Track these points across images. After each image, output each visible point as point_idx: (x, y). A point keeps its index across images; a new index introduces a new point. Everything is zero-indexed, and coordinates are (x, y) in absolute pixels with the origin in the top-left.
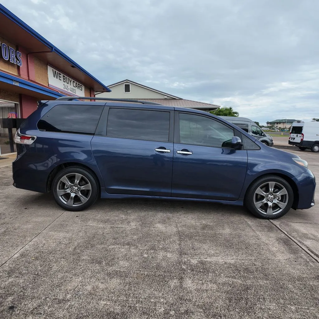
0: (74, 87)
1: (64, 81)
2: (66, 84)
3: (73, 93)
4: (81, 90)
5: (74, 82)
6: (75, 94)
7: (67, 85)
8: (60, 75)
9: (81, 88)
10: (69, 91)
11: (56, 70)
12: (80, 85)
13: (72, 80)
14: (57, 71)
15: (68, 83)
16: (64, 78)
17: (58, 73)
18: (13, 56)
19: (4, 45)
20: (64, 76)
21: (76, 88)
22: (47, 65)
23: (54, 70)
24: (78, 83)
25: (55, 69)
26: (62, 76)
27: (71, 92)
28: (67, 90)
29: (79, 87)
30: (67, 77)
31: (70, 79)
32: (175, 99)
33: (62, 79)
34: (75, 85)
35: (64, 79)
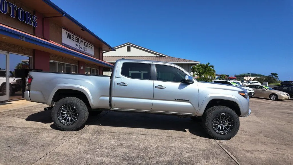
0: (86, 46)
1: (76, 41)
2: (78, 43)
3: (84, 51)
4: (92, 49)
8: (73, 37)
9: (91, 47)
10: (81, 49)
11: (69, 33)
13: (84, 41)
15: (80, 43)
16: (77, 39)
17: (71, 35)
18: (28, 18)
19: (20, 9)
20: (76, 38)
21: (87, 48)
22: (62, 28)
24: (88, 44)
29: (89, 46)
30: (80, 39)
31: (82, 40)
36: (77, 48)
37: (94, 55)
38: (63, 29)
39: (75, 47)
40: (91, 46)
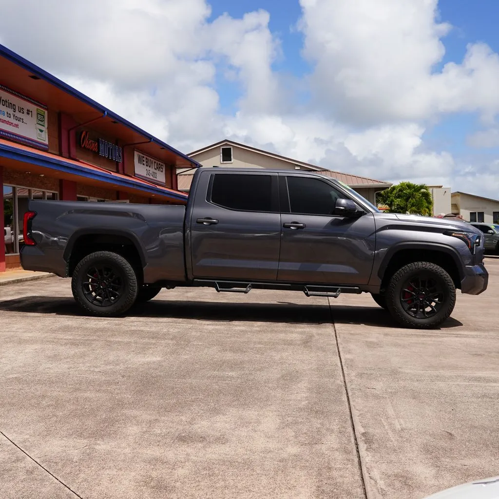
0: (155, 169)
1: (147, 166)
2: (148, 168)
4: (162, 171)
5: (155, 162)
6: (155, 179)
7: (150, 169)
9: (162, 168)
10: (151, 177)
12: (161, 164)
13: (154, 161)
14: (141, 155)
15: (150, 167)
18: (117, 154)
20: (146, 159)
21: (157, 171)
22: (134, 150)
23: (139, 154)
24: (158, 163)
25: (140, 152)
26: (144, 159)
27: (153, 178)
28: (149, 177)
29: (159, 168)
30: (150, 158)
31: (152, 160)
32: (316, 171)
33: (145, 163)
34: (156, 168)
35: (147, 162)
36: (148, 176)
37: (165, 182)
38: (135, 152)
39: (145, 175)
40: (162, 165)
